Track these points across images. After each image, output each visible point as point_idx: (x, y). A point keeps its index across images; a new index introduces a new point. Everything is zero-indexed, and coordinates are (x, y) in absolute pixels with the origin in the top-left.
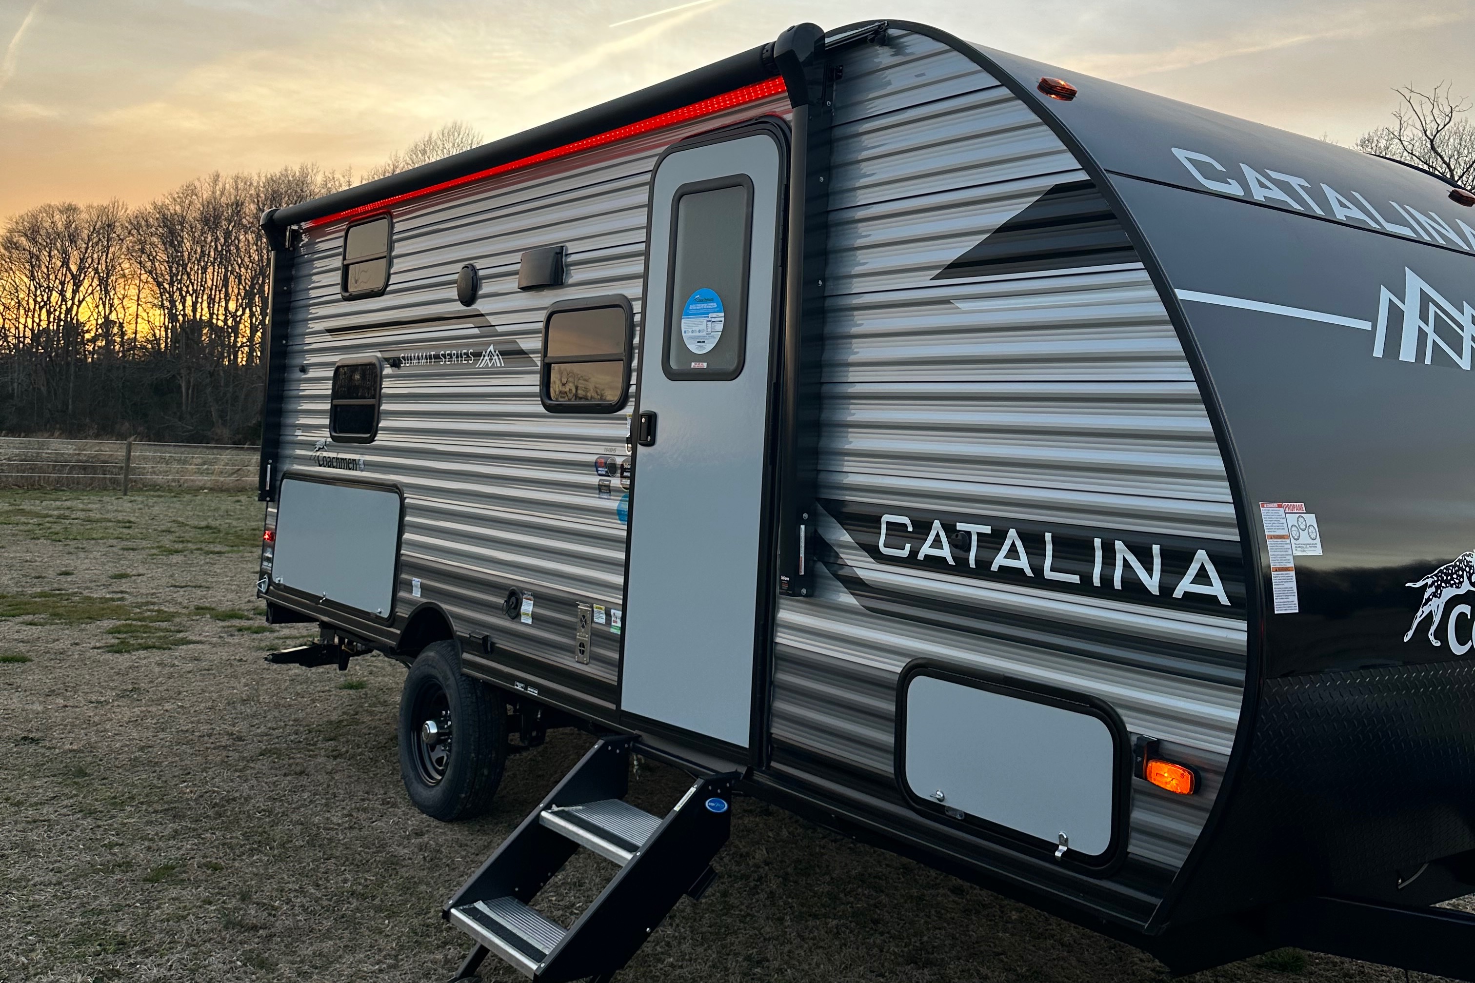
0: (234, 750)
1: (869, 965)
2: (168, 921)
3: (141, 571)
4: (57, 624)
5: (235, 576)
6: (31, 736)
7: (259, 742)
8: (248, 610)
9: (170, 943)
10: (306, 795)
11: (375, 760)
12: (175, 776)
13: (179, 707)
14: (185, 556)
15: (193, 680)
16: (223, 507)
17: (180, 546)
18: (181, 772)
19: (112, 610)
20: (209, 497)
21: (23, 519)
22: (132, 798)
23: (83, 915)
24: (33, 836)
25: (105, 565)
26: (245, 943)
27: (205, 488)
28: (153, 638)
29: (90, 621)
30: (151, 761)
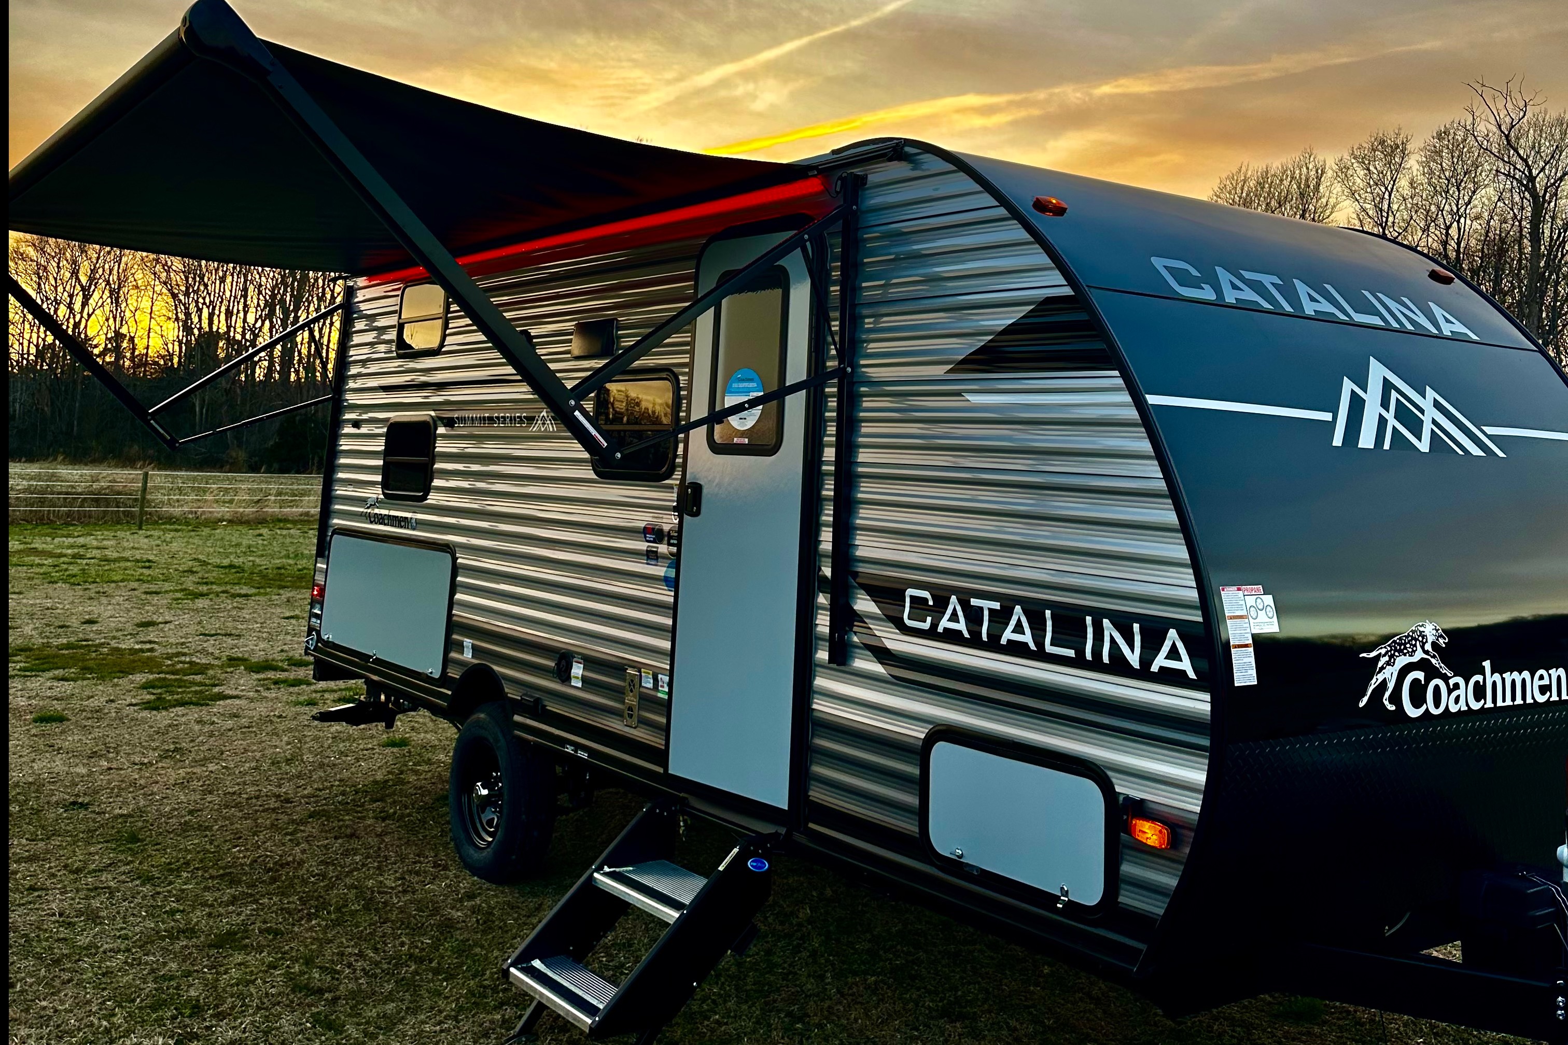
0: (282, 813)
1: (904, 1019)
2: (238, 985)
3: (168, 618)
4: (89, 679)
5: (265, 622)
6: (80, 800)
7: (307, 803)
8: (282, 661)
9: (241, 1006)
10: (358, 858)
11: (423, 821)
12: (226, 841)
13: (224, 768)
14: (211, 600)
15: (235, 738)
16: (245, 542)
17: (204, 589)
18: (232, 836)
19: (143, 663)
20: (229, 530)
21: (37, 560)
22: (187, 864)
23: (155, 981)
24: (96, 903)
25: (129, 611)
26: (312, 1005)
27: (224, 520)
28: (189, 693)
29: (121, 675)
30: (201, 826)
